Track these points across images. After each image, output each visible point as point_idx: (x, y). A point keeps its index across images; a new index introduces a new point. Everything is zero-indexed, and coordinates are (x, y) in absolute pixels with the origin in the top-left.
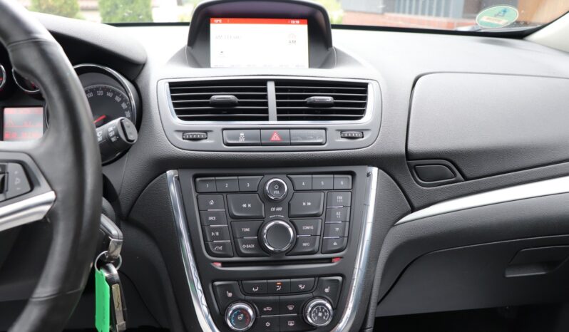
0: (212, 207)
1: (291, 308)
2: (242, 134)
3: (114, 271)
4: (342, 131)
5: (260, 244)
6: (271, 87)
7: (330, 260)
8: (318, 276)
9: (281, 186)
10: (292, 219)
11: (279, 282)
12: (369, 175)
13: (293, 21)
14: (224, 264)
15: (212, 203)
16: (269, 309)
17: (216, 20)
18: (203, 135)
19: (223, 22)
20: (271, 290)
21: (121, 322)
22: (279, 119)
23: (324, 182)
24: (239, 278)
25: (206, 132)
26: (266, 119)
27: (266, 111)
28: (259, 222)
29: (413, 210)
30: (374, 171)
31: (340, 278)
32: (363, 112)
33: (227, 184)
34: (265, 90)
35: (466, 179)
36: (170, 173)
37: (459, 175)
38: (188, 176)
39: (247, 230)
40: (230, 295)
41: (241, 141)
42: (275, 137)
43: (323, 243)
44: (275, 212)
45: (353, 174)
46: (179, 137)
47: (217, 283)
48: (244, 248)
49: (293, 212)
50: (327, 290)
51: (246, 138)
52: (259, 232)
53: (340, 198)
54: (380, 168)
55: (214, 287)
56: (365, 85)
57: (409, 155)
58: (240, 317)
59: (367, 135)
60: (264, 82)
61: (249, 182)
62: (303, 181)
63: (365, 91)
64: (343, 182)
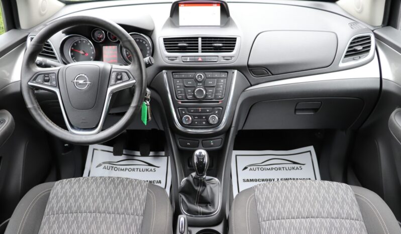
0: (179, 83)
1: (204, 117)
2: (188, 58)
3: (148, 102)
4: (224, 57)
5: (194, 95)
6: (200, 40)
7: (218, 102)
8: (213, 107)
9: (201, 76)
10: (205, 87)
11: (200, 109)
12: (233, 73)
13: (214, 5)
14: (182, 102)
15: (178, 82)
16: (196, 117)
17: (182, 5)
18: (175, 58)
19: (184, 6)
20: (197, 111)
21: (150, 118)
22: (202, 52)
23: (216, 75)
24: (187, 107)
25: (176, 57)
26: (197, 52)
27: (198, 49)
28: (194, 88)
29: (251, 86)
30: (236, 71)
31: (221, 108)
32: (233, 49)
33: (183, 75)
34: (198, 41)
35: (273, 75)
36: (164, 71)
37: (269, 73)
38: (170, 72)
39: (190, 91)
40: (184, 112)
41: (188, 60)
42: (200, 59)
43: (215, 96)
44: (199, 85)
45: (227, 72)
46: (167, 59)
47: (180, 108)
48: (189, 97)
49: (205, 85)
50: (216, 112)
51: (190, 59)
52: (194, 92)
53: (222, 81)
54: (238, 70)
55: (178, 110)
56: (236, 38)
57: (249, 66)
58: (187, 120)
59: (233, 59)
60: (197, 38)
61: (191, 75)
62: (209, 74)
63: (235, 41)
64: (223, 75)
